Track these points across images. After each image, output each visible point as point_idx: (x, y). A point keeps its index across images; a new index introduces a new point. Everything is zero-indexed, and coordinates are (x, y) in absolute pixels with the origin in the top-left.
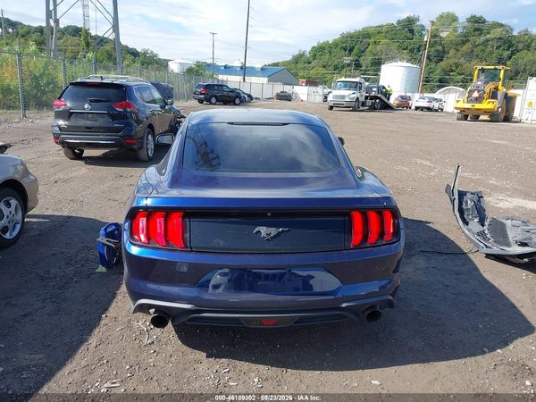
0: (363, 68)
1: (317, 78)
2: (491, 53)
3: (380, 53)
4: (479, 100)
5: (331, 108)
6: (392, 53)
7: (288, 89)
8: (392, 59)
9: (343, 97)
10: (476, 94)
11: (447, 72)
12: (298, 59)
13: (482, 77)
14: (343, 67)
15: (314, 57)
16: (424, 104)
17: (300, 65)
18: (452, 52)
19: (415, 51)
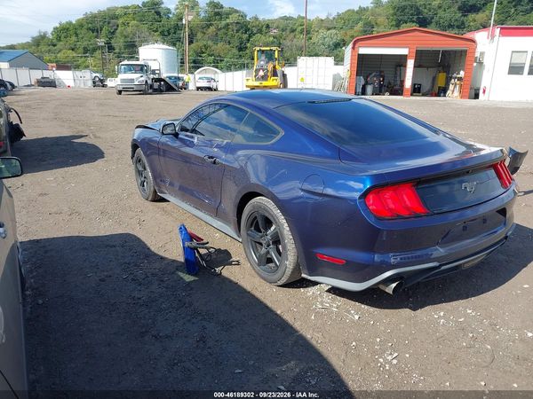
0: (117, 51)
1: (68, 62)
2: (233, 36)
3: (131, 35)
4: (264, 78)
5: (120, 92)
6: (143, 35)
7: (47, 74)
8: (145, 41)
9: (132, 80)
10: (261, 73)
11: (200, 53)
12: (39, 41)
13: (263, 58)
14: (94, 50)
15: (59, 39)
16: (204, 84)
17: (44, 48)
18: (199, 35)
19: (166, 33)
